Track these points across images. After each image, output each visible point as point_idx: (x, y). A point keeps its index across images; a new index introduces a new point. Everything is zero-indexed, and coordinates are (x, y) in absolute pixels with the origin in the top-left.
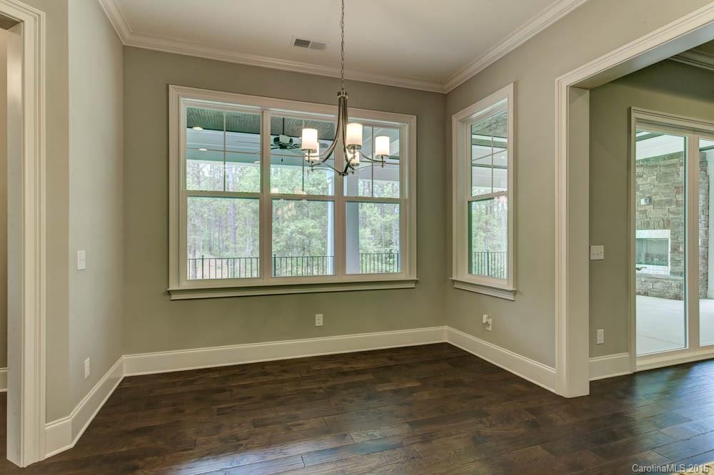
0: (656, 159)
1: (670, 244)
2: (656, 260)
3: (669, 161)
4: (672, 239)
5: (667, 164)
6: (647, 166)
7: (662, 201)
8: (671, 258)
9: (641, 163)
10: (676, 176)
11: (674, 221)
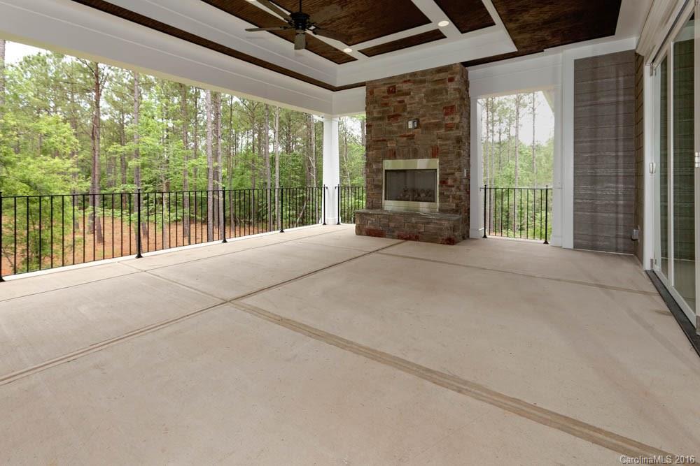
0: (424, 73)
1: (438, 176)
2: (423, 195)
3: (437, 75)
4: (440, 170)
5: (435, 79)
6: (414, 82)
7: (430, 124)
8: (440, 194)
9: (408, 78)
10: (444, 93)
11: (443, 147)
